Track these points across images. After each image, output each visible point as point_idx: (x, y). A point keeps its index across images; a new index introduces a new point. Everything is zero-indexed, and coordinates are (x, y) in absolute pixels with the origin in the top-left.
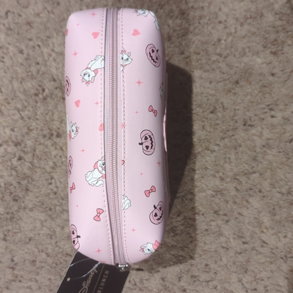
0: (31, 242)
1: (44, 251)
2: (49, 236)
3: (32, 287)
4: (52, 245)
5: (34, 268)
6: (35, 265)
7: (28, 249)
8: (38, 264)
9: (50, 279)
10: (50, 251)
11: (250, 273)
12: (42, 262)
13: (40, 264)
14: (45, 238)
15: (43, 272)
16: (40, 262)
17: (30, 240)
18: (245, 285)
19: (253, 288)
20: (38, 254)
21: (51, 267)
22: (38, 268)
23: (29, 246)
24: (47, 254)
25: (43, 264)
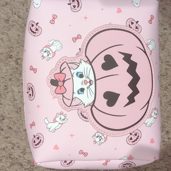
0: (7, 6)
1: (16, 13)
2: (21, 4)
3: (4, 39)
4: (23, 10)
5: (7, 25)
6: (8, 23)
7: (4, 11)
8: (10, 22)
9: (19, 35)
10: (21, 14)
11: (166, 51)
12: (13, 22)
13: (12, 23)
14: (18, 4)
15: (14, 29)
16: (12, 22)
17: (7, 4)
18: (162, 58)
19: (167, 61)
20: (11, 15)
21: (21, 27)
22: (10, 25)
23: (5, 8)
24: (18, 16)
25: (15, 23)
